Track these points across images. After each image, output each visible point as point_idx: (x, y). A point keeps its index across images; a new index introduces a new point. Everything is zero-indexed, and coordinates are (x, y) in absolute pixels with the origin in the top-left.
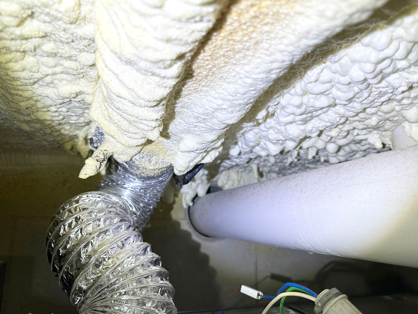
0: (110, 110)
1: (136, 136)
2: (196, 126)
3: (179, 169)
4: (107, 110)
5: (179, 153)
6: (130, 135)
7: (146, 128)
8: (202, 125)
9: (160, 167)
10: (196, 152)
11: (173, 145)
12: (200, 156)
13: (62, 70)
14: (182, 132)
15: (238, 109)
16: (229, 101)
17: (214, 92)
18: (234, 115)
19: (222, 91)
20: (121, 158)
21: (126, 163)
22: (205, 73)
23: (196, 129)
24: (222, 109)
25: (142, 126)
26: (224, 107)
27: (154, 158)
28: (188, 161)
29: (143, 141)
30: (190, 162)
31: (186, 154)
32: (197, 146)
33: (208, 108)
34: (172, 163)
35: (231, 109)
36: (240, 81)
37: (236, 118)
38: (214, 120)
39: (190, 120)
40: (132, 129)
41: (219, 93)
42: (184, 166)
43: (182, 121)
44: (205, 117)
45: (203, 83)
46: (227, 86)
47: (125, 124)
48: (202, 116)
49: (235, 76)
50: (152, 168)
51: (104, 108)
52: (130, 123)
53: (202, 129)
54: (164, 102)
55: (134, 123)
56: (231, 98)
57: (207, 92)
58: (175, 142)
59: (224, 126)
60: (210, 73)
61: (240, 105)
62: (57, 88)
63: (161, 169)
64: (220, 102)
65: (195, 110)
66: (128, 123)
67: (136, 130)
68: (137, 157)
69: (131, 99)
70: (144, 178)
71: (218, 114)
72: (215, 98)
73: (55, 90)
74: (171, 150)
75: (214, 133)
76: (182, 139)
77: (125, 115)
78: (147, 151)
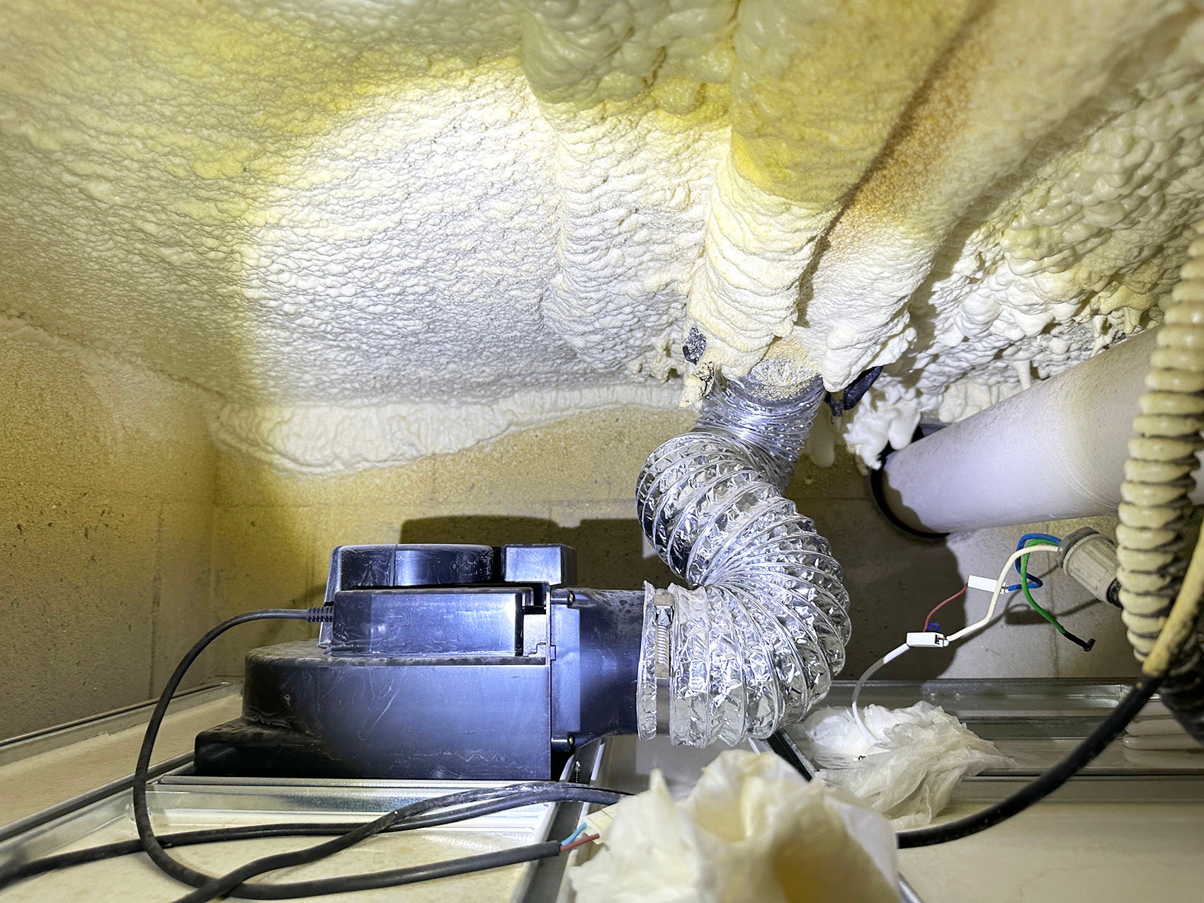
0: (720, 302)
1: (759, 334)
2: (850, 306)
3: (833, 380)
4: (715, 302)
5: (830, 353)
6: (748, 333)
7: (773, 320)
8: (860, 302)
9: (799, 380)
10: (858, 346)
11: (818, 341)
12: (869, 353)
13: (650, 257)
14: (829, 317)
15: (908, 274)
16: (890, 266)
17: (866, 259)
18: (904, 282)
19: (878, 256)
20: (732, 374)
21: (741, 380)
22: (848, 240)
23: (851, 309)
24: (883, 278)
25: (767, 319)
26: (886, 274)
27: (786, 367)
28: (847, 363)
29: (768, 340)
30: (851, 366)
31: (841, 352)
32: (857, 336)
33: (862, 279)
34: (819, 372)
35: (897, 277)
36: (897, 243)
37: (910, 287)
38: (877, 294)
39: (839, 298)
40: (751, 325)
41: (874, 259)
42: (841, 373)
43: (827, 301)
44: (861, 291)
45: (849, 251)
46: (882, 249)
47: (741, 319)
48: (856, 291)
49: (889, 238)
50: (785, 384)
51: (709, 299)
52: (748, 315)
53: (861, 308)
54: (797, 283)
55: (754, 317)
56: (892, 263)
57: (858, 259)
58: (821, 335)
59: (895, 299)
60: (856, 239)
61: (909, 269)
62: (639, 281)
63: (801, 384)
64: (878, 270)
65: (844, 284)
66: (745, 317)
67: (758, 326)
68: (759, 368)
69: (754, 289)
70: (772, 404)
71: (879, 285)
72: (871, 266)
73: (638, 284)
74: (814, 350)
75: (883, 311)
76: (831, 329)
77: (743, 308)
78: (775, 356)
